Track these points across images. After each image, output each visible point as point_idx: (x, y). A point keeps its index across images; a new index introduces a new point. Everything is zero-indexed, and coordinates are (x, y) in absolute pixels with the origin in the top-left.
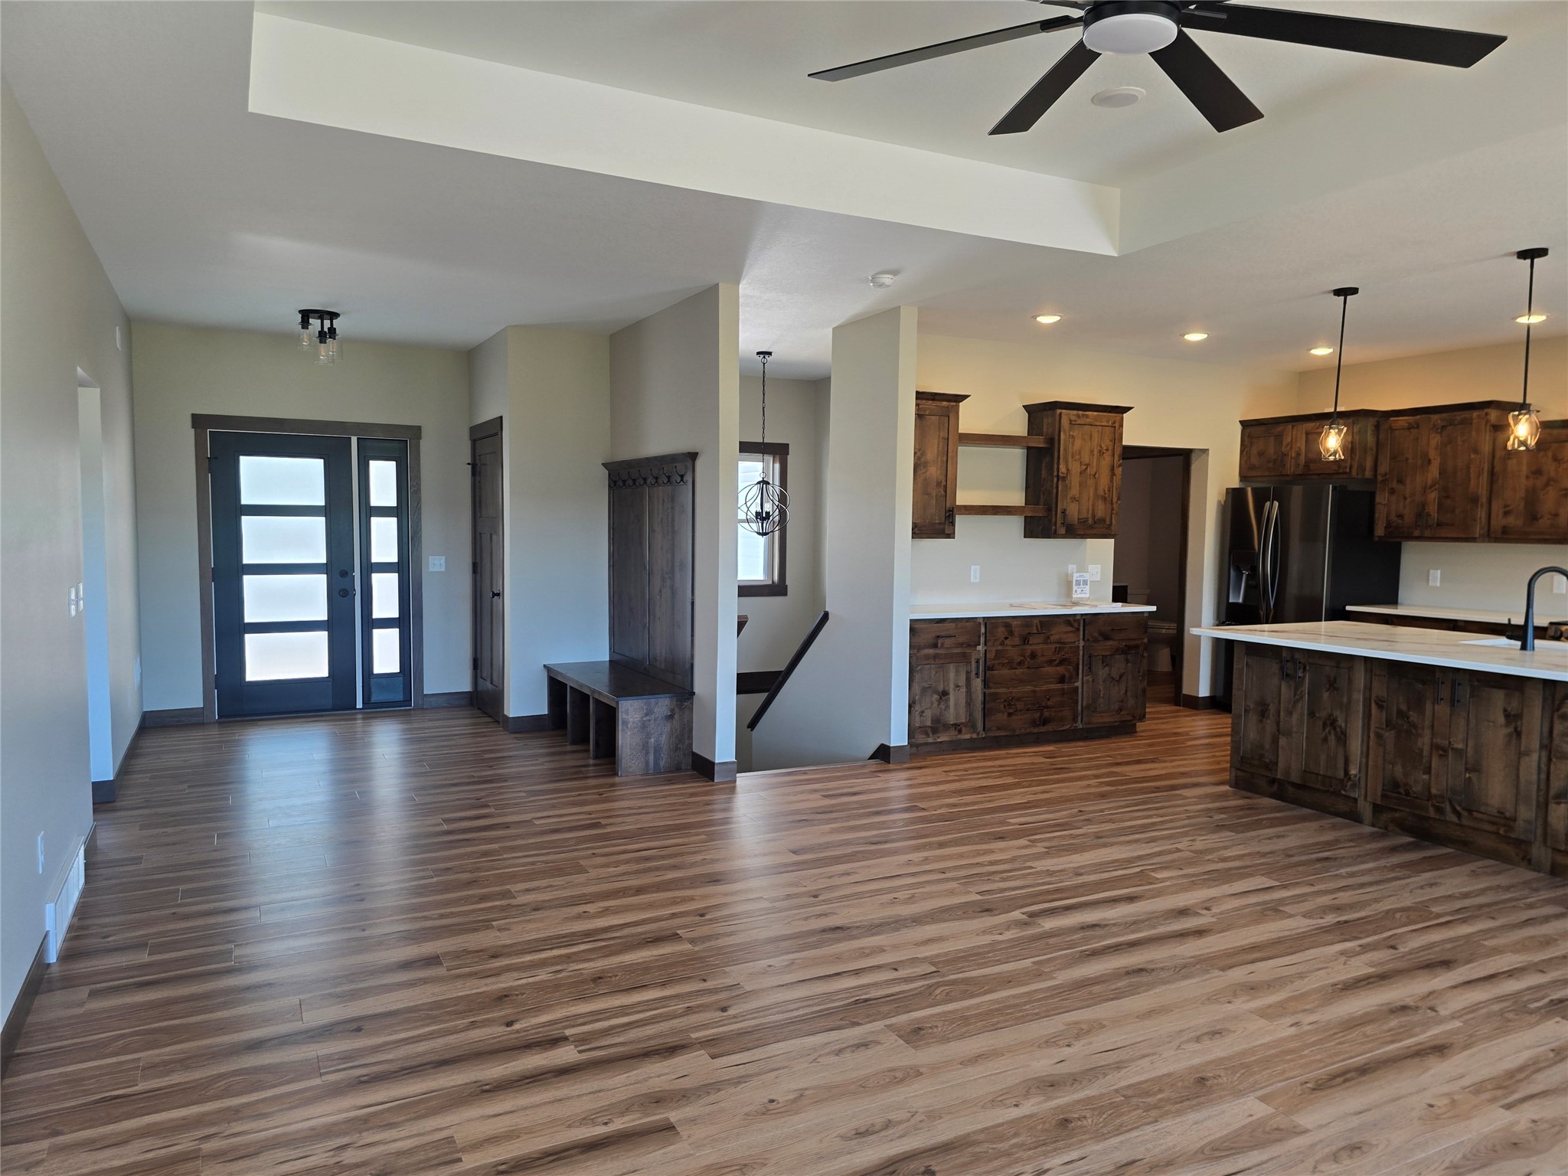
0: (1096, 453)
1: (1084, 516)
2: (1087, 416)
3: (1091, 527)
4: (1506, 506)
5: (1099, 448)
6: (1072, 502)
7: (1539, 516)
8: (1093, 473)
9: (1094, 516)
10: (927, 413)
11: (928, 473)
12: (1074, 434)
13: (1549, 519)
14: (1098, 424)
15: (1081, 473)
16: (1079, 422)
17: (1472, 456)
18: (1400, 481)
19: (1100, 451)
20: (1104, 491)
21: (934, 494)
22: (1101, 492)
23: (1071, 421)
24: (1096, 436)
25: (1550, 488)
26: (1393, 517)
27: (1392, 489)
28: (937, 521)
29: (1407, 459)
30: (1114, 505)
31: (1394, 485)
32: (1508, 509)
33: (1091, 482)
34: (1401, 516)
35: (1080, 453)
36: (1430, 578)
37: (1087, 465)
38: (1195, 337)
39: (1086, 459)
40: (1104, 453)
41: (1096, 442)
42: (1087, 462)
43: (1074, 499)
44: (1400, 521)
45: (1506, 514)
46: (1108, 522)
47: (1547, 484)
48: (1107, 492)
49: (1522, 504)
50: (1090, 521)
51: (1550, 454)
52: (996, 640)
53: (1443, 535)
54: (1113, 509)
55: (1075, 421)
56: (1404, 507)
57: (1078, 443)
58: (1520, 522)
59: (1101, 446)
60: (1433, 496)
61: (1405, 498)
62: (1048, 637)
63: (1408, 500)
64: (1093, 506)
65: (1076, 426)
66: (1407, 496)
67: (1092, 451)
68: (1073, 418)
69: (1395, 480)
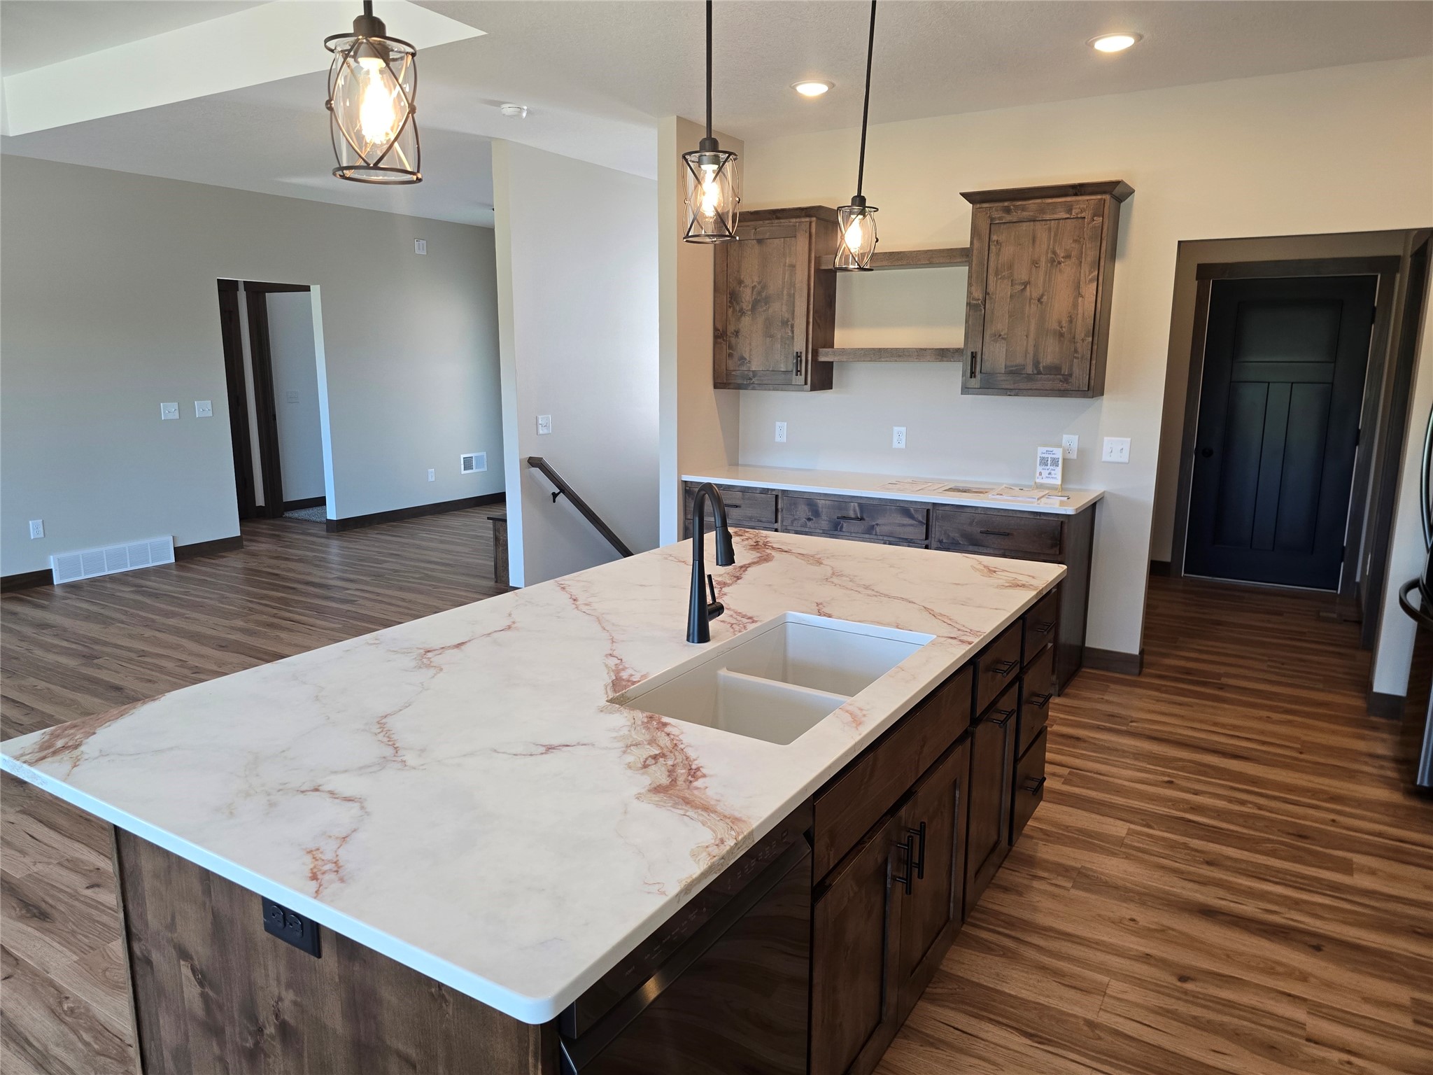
0: (1043, 260)
1: (1019, 360)
2: (1024, 209)
3: (1029, 378)
5: (1050, 255)
6: (996, 341)
8: (1035, 295)
9: (1036, 364)
10: (767, 236)
11: (771, 311)
12: (1002, 238)
14: (1048, 217)
15: (1011, 296)
16: (1008, 218)
19: (1052, 261)
20: (1060, 322)
21: (779, 337)
22: (1055, 326)
23: (992, 219)
24: (1042, 235)
28: (783, 370)
30: (1079, 345)
33: (1032, 309)
35: (1011, 267)
37: (1026, 284)
38: (1113, 44)
39: (1022, 273)
40: (1059, 263)
41: (1044, 247)
42: (1024, 277)
43: (998, 337)
46: (1065, 371)
48: (1064, 324)
50: (1029, 369)
52: (795, 519)
54: (1076, 351)
55: (1000, 218)
57: (1008, 251)
59: (1054, 253)
62: (872, 527)
64: (1036, 346)
65: (1002, 226)
67: (1035, 263)
68: (996, 215)
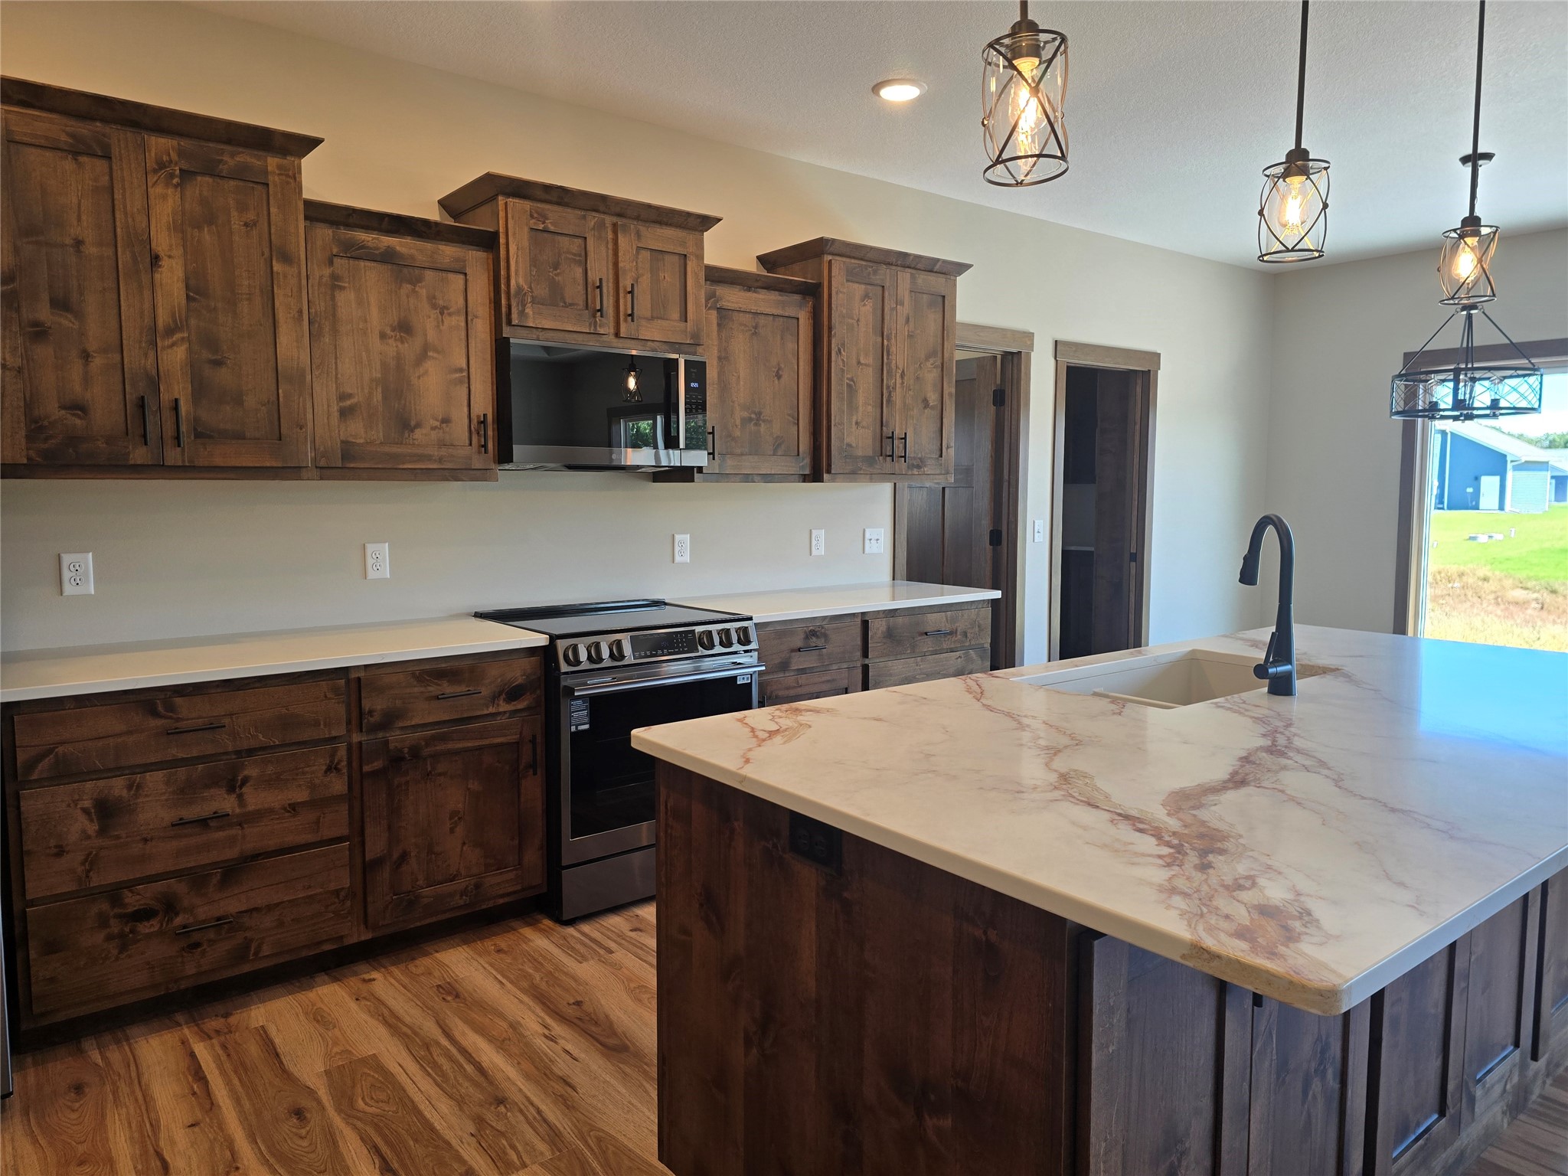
4: (342, 397)
7: (413, 423)
13: (433, 428)
17: (277, 267)
18: (61, 304)
25: (429, 365)
26: (51, 409)
27: (36, 324)
29: (78, 243)
31: (44, 313)
32: (348, 403)
34: (79, 408)
36: (66, 575)
44: (78, 422)
45: (345, 413)
47: (423, 356)
49: (378, 396)
51: (423, 292)
53: (219, 461)
56: (87, 380)
58: (378, 434)
60: (175, 356)
61: (86, 356)
63: (97, 362)
66: (92, 346)
69: (45, 297)
